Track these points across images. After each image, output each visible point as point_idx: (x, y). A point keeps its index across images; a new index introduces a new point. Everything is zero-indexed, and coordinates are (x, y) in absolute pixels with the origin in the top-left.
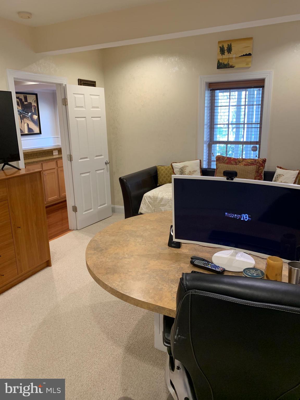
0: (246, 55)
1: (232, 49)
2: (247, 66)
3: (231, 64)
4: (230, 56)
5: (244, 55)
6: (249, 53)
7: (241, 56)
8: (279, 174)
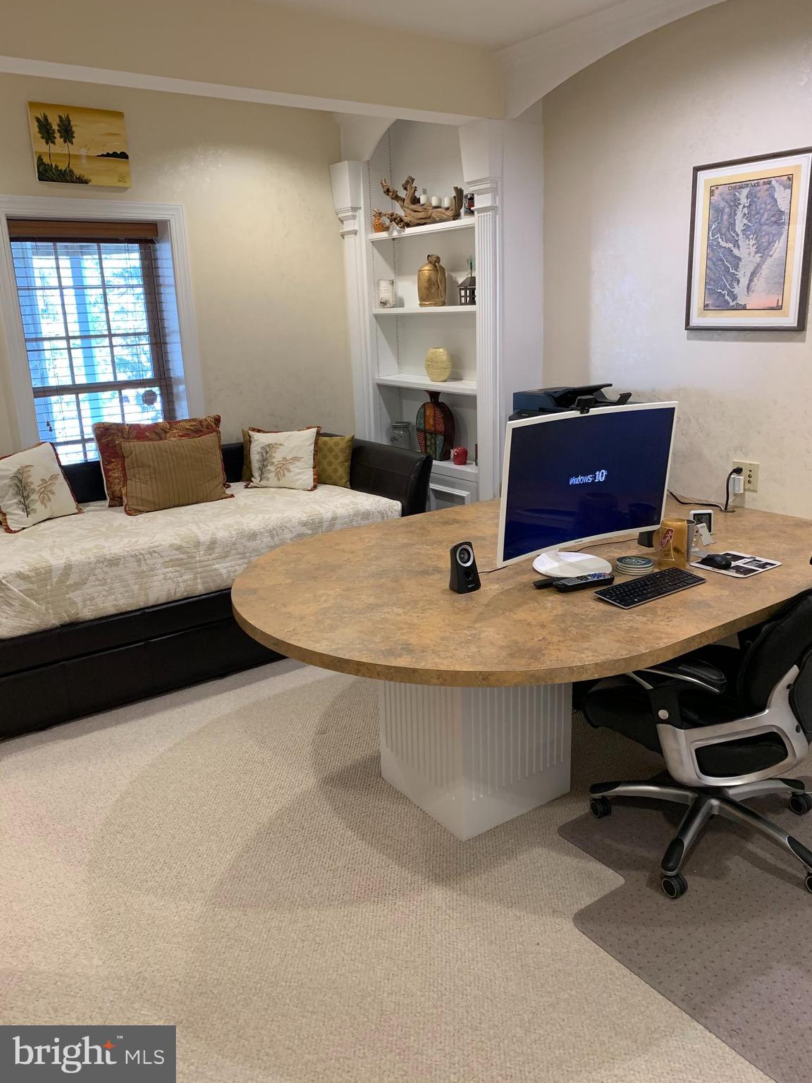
0: (115, 155)
1: (73, 133)
2: (122, 184)
3: (77, 172)
4: (72, 149)
5: (108, 155)
6: (122, 153)
7: (103, 155)
8: (267, 443)
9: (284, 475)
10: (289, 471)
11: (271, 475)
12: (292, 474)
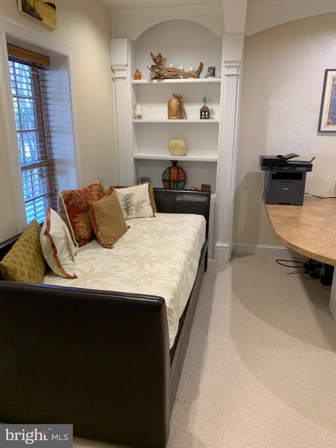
2: (54, 27)
3: (38, 11)
5: (49, 4)
6: (53, 4)
8: (126, 194)
9: (140, 211)
10: (142, 208)
11: (134, 212)
12: (144, 209)
